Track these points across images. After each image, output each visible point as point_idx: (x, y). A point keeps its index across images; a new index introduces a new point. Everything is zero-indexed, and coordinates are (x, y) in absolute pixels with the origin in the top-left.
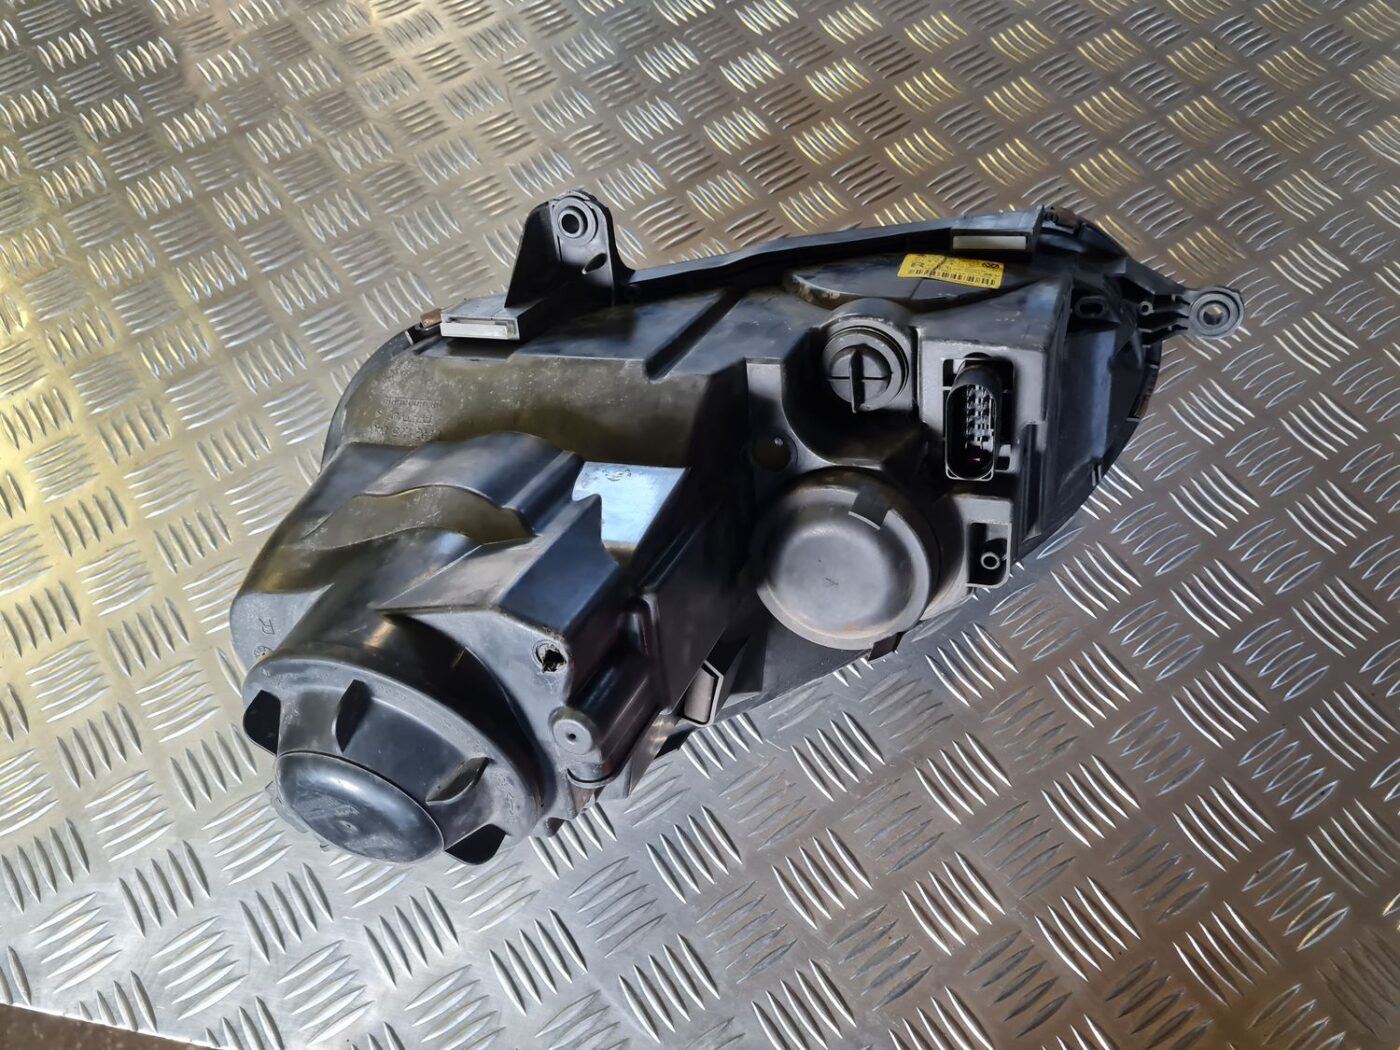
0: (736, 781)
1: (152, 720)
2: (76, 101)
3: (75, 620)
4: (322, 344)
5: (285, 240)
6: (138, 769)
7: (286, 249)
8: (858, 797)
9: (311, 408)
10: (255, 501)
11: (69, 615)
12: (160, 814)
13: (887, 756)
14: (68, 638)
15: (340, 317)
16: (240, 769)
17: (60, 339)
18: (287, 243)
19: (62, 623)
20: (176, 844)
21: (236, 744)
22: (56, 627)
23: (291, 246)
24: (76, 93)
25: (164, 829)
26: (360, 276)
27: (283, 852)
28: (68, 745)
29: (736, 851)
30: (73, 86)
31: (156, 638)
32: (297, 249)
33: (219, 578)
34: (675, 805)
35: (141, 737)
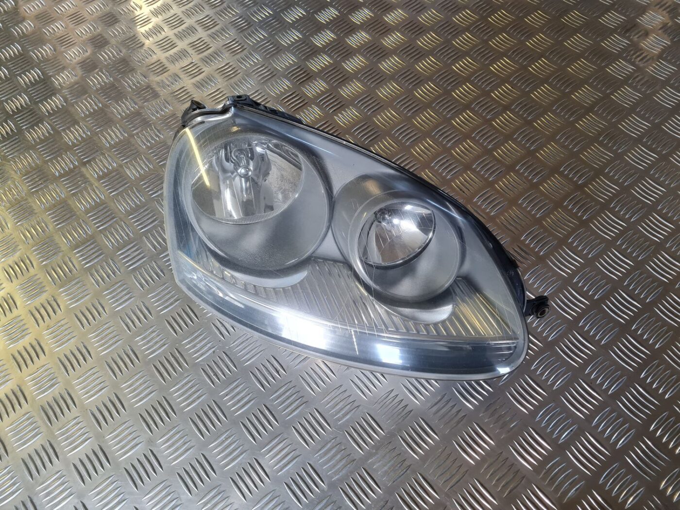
0: (320, 450)
1: (63, 446)
2: (8, 156)
3: (25, 403)
4: (127, 262)
5: (107, 214)
6: (58, 469)
7: (108, 219)
8: (374, 451)
9: (124, 292)
10: (102, 339)
11: (22, 401)
12: (69, 490)
13: (385, 431)
14: (23, 411)
15: (134, 249)
16: (104, 465)
17: (9, 270)
18: (108, 216)
19: (20, 405)
20: (78, 503)
21: (101, 454)
22: (17, 406)
23: (111, 217)
24: (8, 152)
25: (72, 497)
26: (142, 228)
27: (125, 502)
28: (26, 461)
29: (323, 482)
30: (6, 149)
31: (62, 407)
32: (113, 218)
33: (88, 377)
34: (295, 463)
35: (58, 454)
